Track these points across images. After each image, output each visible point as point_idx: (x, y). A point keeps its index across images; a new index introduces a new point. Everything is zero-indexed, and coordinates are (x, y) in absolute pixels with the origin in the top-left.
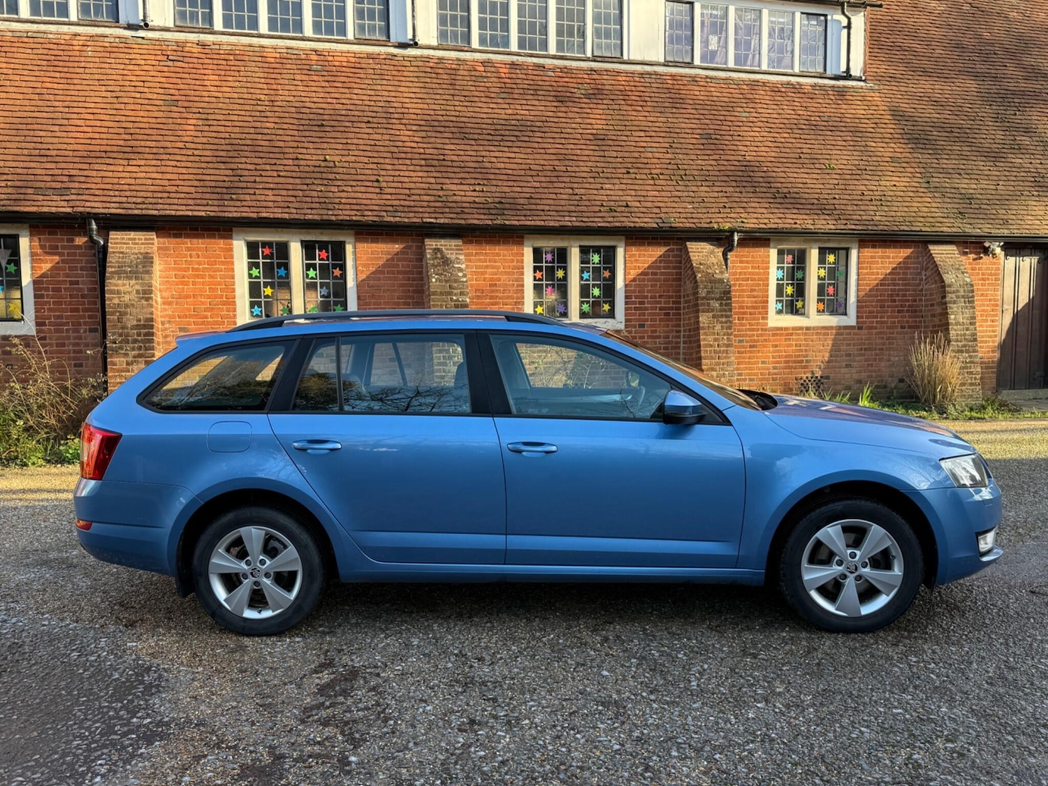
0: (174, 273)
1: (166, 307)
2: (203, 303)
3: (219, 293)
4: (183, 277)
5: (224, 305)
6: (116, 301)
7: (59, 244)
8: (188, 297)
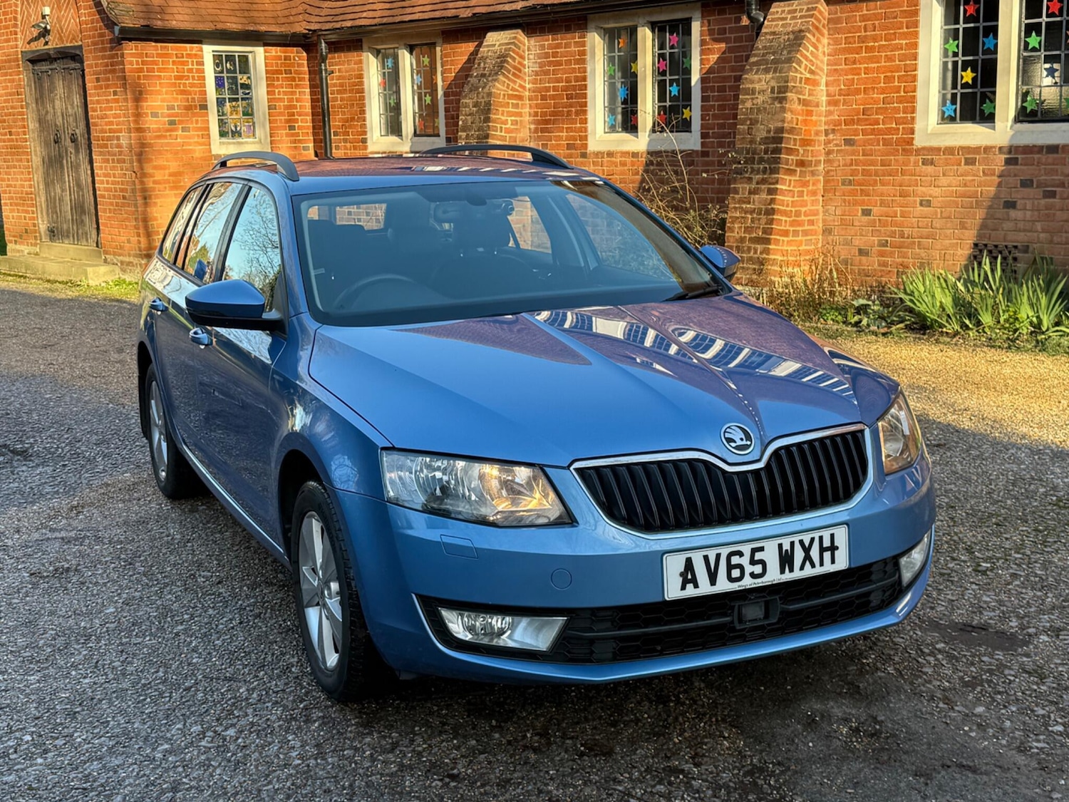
0: (843, 57)
1: (832, 108)
2: (876, 102)
3: (896, 84)
4: (854, 63)
5: (900, 102)
6: (749, 105)
7: (727, 26)
8: (857, 91)
